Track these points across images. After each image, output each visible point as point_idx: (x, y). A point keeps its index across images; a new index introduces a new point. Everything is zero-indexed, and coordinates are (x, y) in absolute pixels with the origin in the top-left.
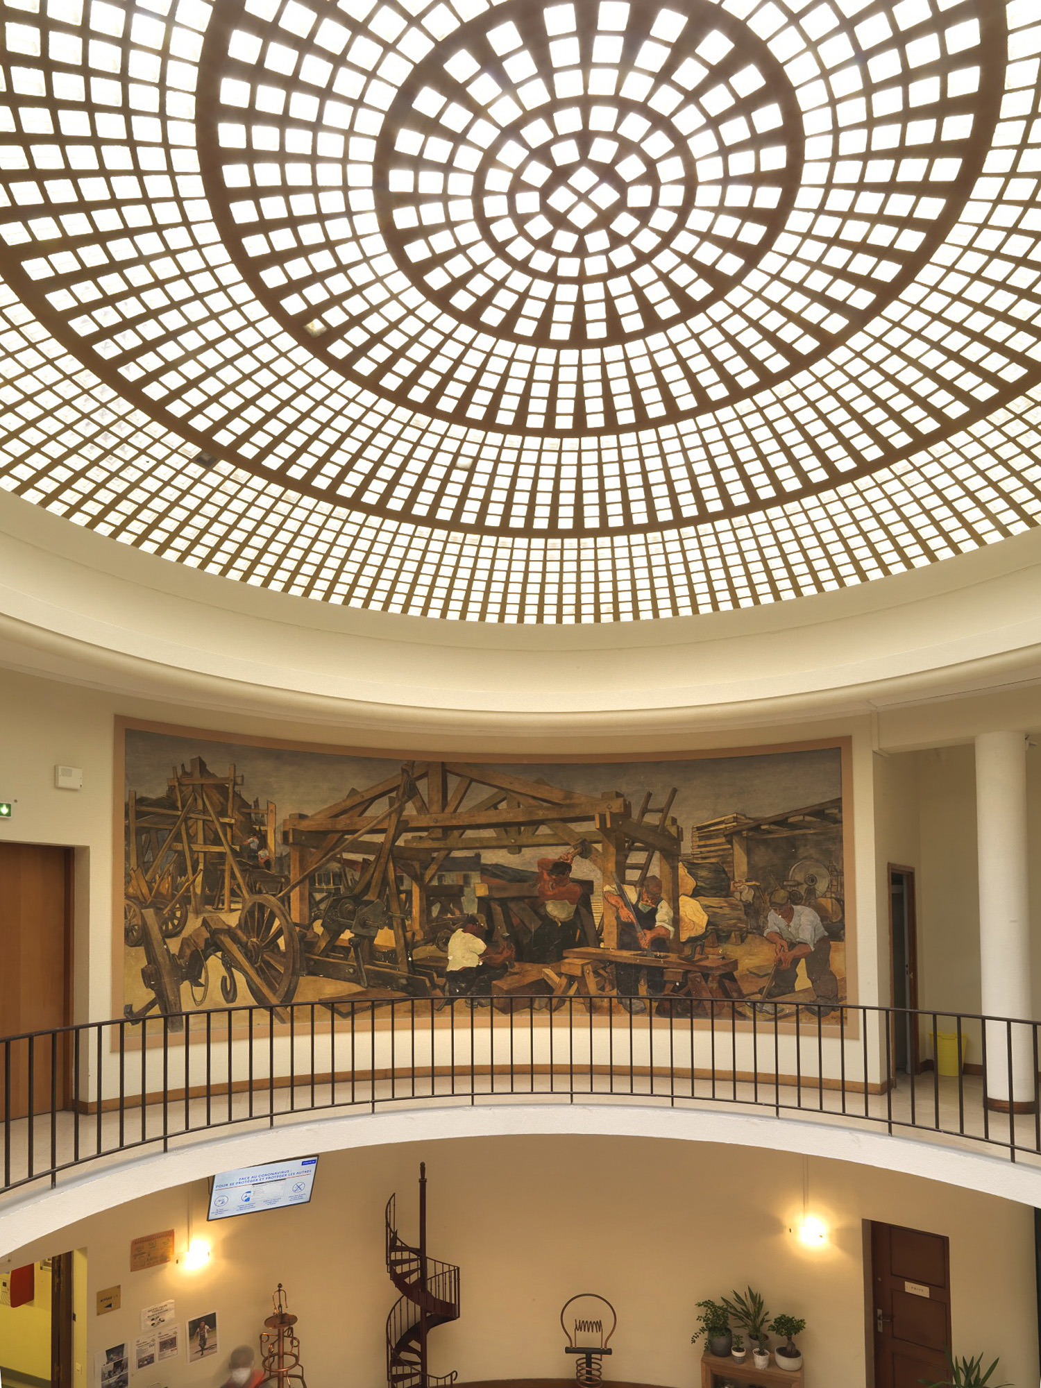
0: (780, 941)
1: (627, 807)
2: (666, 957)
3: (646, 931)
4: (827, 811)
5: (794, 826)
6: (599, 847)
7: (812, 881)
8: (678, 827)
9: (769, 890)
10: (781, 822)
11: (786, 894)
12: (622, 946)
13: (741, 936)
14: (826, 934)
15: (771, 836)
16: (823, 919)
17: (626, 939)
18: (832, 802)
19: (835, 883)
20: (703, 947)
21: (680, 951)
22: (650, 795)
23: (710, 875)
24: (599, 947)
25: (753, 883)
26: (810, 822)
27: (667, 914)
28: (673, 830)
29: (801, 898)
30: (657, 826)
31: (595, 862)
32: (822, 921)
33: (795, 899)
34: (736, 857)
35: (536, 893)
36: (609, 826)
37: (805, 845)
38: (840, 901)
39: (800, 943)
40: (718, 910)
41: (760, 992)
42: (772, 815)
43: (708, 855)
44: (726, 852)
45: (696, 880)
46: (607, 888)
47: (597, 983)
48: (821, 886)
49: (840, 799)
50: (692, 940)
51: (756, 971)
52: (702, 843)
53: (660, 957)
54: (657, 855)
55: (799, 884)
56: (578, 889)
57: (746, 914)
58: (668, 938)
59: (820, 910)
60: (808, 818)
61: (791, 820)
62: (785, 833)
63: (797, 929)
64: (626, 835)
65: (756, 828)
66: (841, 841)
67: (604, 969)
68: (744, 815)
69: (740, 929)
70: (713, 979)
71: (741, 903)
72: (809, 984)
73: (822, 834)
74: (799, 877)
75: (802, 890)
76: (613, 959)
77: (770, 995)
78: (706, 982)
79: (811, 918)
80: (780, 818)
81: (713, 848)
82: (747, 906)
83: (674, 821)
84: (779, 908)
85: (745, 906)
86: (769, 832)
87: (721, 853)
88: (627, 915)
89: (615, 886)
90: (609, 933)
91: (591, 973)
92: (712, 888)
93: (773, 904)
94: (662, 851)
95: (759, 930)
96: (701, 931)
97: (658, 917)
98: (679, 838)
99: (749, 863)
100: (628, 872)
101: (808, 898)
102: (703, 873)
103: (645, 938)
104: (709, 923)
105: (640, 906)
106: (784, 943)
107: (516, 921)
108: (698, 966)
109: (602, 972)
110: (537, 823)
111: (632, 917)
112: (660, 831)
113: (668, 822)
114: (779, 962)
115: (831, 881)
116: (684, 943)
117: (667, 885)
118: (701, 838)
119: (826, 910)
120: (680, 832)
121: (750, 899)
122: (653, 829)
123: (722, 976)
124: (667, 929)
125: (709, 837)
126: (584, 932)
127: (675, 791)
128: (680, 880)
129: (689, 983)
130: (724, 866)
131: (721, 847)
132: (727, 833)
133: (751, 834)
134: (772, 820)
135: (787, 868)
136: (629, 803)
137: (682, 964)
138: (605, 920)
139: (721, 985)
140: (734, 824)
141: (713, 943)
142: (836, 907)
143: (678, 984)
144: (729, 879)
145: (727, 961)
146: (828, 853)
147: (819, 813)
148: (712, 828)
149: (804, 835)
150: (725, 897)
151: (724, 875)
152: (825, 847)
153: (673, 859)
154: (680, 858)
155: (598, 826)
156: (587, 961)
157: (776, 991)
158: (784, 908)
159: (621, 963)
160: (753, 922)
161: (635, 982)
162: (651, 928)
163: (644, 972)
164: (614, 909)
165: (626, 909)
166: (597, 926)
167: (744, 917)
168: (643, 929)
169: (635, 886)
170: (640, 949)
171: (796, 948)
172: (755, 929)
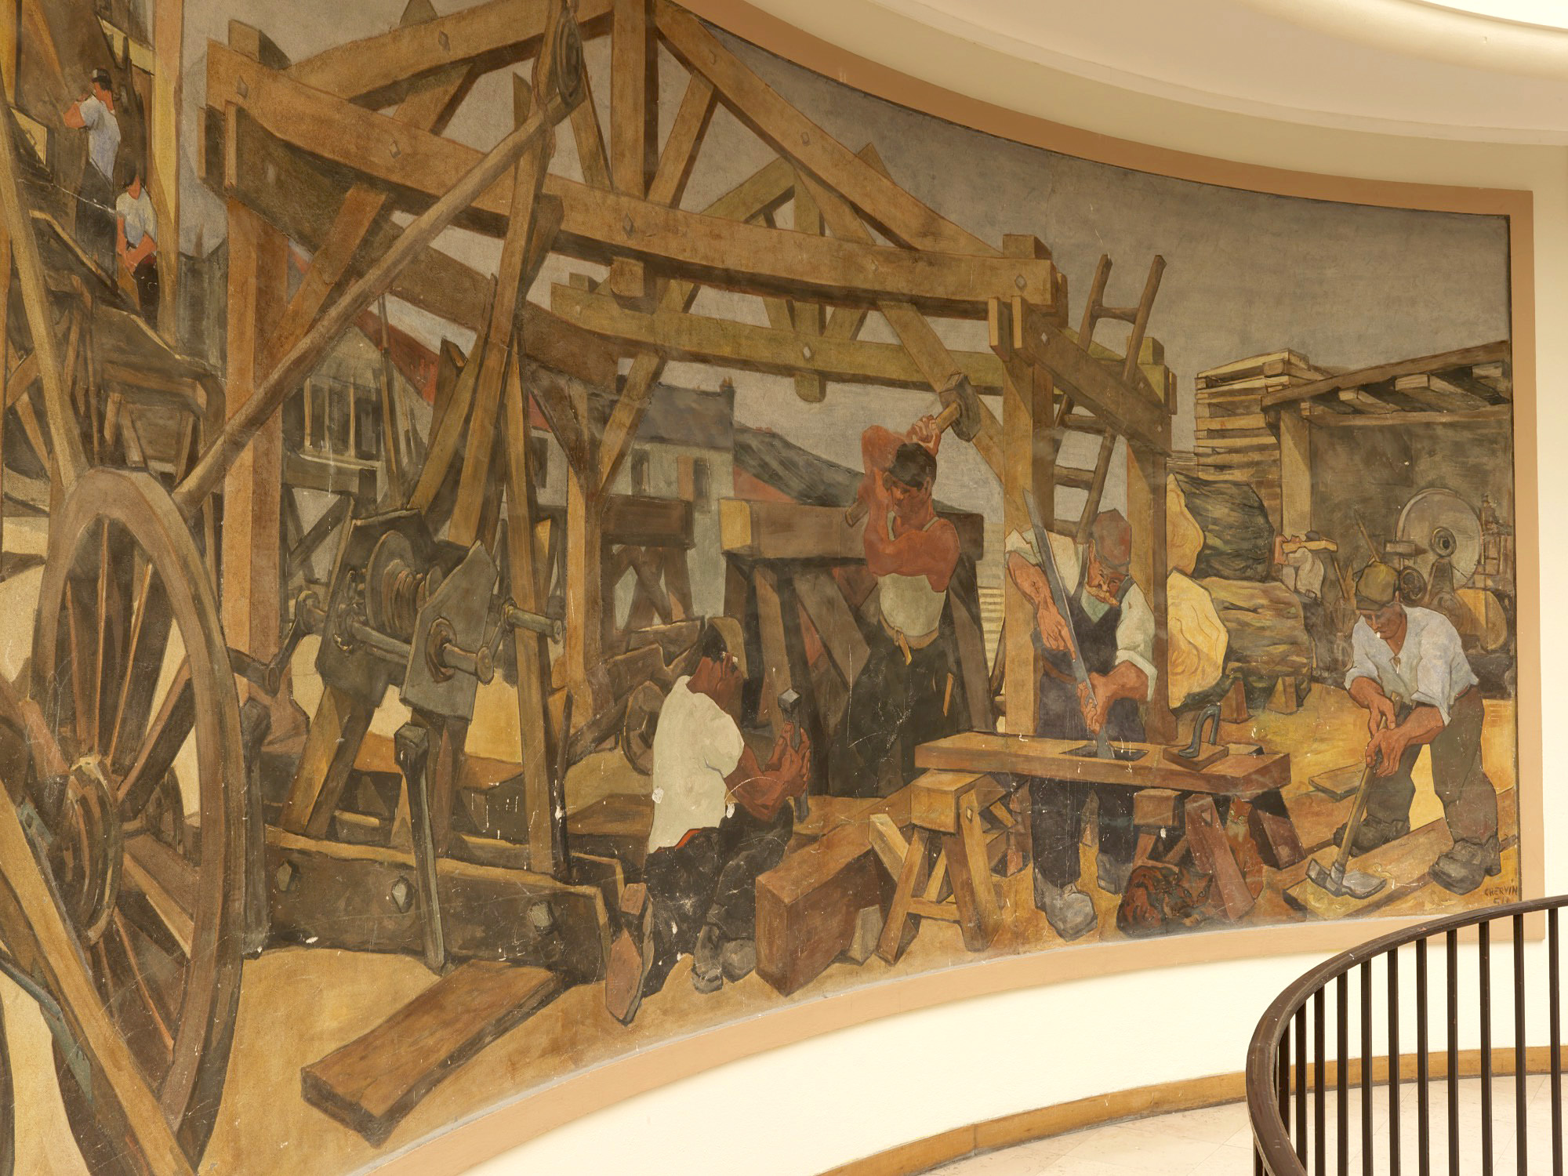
0: (1377, 700)
1: (1059, 289)
2: (1139, 754)
3: (1096, 677)
4: (1477, 371)
5: (1407, 401)
6: (994, 404)
7: (1446, 545)
8: (1167, 372)
9: (1357, 565)
10: (1381, 387)
11: (1392, 578)
12: (1049, 726)
13: (1297, 687)
14: (1475, 680)
15: (1359, 422)
16: (1468, 641)
17: (1055, 704)
18: (1486, 348)
19: (1493, 553)
20: (1217, 719)
21: (1168, 737)
22: (1107, 265)
23: (1235, 517)
24: (994, 733)
25: (1322, 544)
26: (1441, 395)
27: (1141, 625)
28: (1155, 378)
29: (1423, 589)
30: (1123, 362)
31: (985, 451)
32: (1465, 647)
33: (1408, 590)
34: (1286, 472)
35: (859, 550)
36: (1018, 344)
37: (1431, 453)
38: (1507, 601)
39: (1420, 703)
40: (1248, 617)
41: (1336, 840)
42: (1362, 365)
43: (1228, 458)
44: (1265, 456)
45: (1204, 529)
46: (1014, 541)
47: (990, 847)
48: (1465, 559)
49: (1506, 346)
50: (1197, 702)
51: (1328, 785)
52: (1215, 425)
53: (1124, 757)
54: (1121, 447)
55: (1419, 552)
56: (950, 539)
57: (1309, 628)
58: (1144, 702)
59: (1461, 619)
60: (1439, 384)
61: (1402, 384)
62: (1390, 416)
63: (1414, 669)
64: (1058, 379)
65: (1329, 397)
66: (1509, 448)
67: (1005, 799)
68: (1304, 359)
69: (1296, 671)
70: (1238, 814)
71: (1295, 599)
72: (1435, 812)
73: (1465, 426)
74: (1419, 534)
75: (1424, 568)
76: (1024, 768)
77: (1359, 847)
78: (1224, 821)
79: (1443, 640)
80: (1378, 377)
81: (1239, 442)
82: (1312, 605)
83: (1158, 351)
84: (1374, 610)
85: (1305, 607)
86: (1357, 411)
87: (1256, 457)
89: (1030, 535)
90: (1019, 685)
91: (977, 819)
92: (1237, 555)
93: (1363, 601)
94: (1132, 436)
95: (1336, 667)
96: (1212, 676)
97: (1122, 635)
98: (1164, 408)
99: (1313, 486)
100: (1061, 493)
101: (1439, 588)
102: (1219, 510)
103: (1094, 697)
104: (1230, 654)
105: (1084, 602)
106: (1387, 706)
107: (811, 645)
108: (1208, 779)
109: (1000, 812)
110: (860, 300)
111: (1068, 637)
112: (1125, 375)
113: (1146, 354)
114: (1377, 755)
115: (1485, 547)
116: (1176, 712)
117: (1141, 541)
118: (1215, 409)
119: (1474, 621)
120: (1170, 387)
121: (1316, 587)
122: (1113, 367)
123: (1257, 802)
124: (1140, 671)
125: (1230, 410)
126: (961, 683)
127: (1160, 263)
128: (1169, 528)
129: (1189, 827)
130: (1263, 492)
131: (1255, 441)
132: (1268, 401)
133: (1319, 410)
134: (1362, 379)
135: (1393, 506)
136: (1064, 277)
137: (1173, 773)
138: (1010, 644)
139: (1255, 827)
140: (1285, 379)
141: (1239, 710)
142: (1498, 616)
143: (1163, 834)
144: (1271, 531)
145: (1267, 760)
146: (1478, 476)
147: (1460, 373)
148: (1237, 386)
149: (1428, 425)
150: (1263, 580)
151: (1261, 520)
152: (1472, 461)
153: (1154, 464)
154: (1170, 463)
155: (995, 343)
156: (968, 779)
157: (1370, 834)
158: (1387, 613)
159: (1042, 780)
160: (1322, 650)
161: (1072, 837)
162: (1104, 668)
163: (1093, 803)
164: (1029, 606)
165: (1053, 610)
166: (991, 664)
167: (1303, 637)
168: (1089, 670)
169: (1074, 537)
170: (1083, 734)
171: (1413, 717)
172: (1328, 669)
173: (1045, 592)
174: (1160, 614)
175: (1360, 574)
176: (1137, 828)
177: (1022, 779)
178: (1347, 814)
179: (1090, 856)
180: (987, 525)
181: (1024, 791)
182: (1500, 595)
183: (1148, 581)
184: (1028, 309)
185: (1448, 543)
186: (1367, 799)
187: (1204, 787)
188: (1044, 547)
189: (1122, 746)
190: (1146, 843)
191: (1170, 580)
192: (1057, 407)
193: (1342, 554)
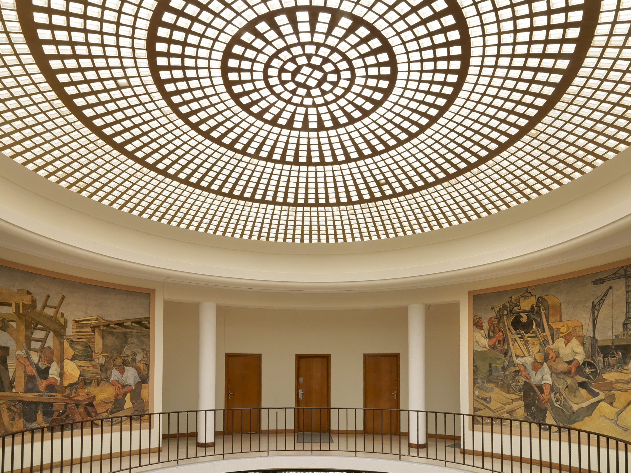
0: (117, 384)
1: (34, 301)
2: (55, 396)
3: (43, 380)
4: (142, 322)
5: (126, 327)
6: (14, 324)
7: (135, 355)
8: (65, 319)
10: (121, 324)
11: (122, 361)
12: (28, 390)
13: (98, 382)
14: (140, 380)
15: (115, 331)
16: (139, 373)
17: (30, 385)
18: (145, 318)
19: (145, 356)
20: (76, 389)
21: (63, 392)
22: (48, 297)
23: (82, 348)
24: (12, 392)
25: (105, 354)
26: (134, 326)
27: (56, 370)
28: (62, 320)
29: (129, 363)
30: (52, 317)
31: (11, 334)
32: (138, 374)
33: (125, 363)
34: (96, 340)
36: (21, 311)
37: (132, 337)
38: (147, 366)
39: (128, 385)
40: (85, 368)
41: (107, 411)
42: (116, 320)
43: (81, 337)
44: (91, 337)
45: (74, 351)
46: (19, 352)
47: (9, 416)
48: (139, 358)
49: (149, 318)
50: (71, 385)
51: (105, 401)
52: (78, 330)
53: (51, 396)
54: (51, 334)
55: (128, 356)
57: (101, 370)
58: (56, 385)
60: (134, 324)
61: (125, 324)
62: (122, 330)
63: (126, 378)
64: (33, 319)
65: (108, 326)
66: (149, 337)
67: (14, 406)
68: (102, 318)
69: (97, 379)
70: (82, 407)
71: (98, 365)
72: (131, 405)
73: (139, 333)
74: (128, 353)
75: (129, 359)
76: (20, 399)
77: (112, 412)
78: (78, 408)
79: (133, 373)
80: (119, 322)
81: (84, 334)
82: (102, 366)
83: (62, 315)
84: (117, 367)
85: (100, 366)
86: (114, 329)
87: (89, 337)
88: (32, 371)
89: (24, 351)
90: (20, 382)
91: (6, 410)
92: (83, 356)
93: (114, 365)
94: (54, 332)
95: (108, 379)
96: (75, 380)
97: (50, 372)
98: (64, 326)
99: (103, 343)
100: (33, 343)
101: (133, 363)
102: (78, 347)
103: (42, 384)
104: (80, 376)
105: (40, 365)
106: (120, 386)
108: (74, 400)
109: (13, 408)
111: (35, 372)
112: (53, 319)
113: (59, 315)
114: (117, 395)
115: (143, 355)
116: (66, 387)
117: (57, 353)
118: (78, 327)
119: (140, 369)
120: (66, 322)
121: (103, 363)
122: (50, 318)
123: (87, 405)
124: (55, 379)
125: (82, 327)
127: (63, 297)
128: (64, 350)
129: (68, 410)
130: (90, 344)
131: (89, 334)
132: (92, 326)
133: (105, 328)
134: (116, 323)
135: (122, 347)
136: (36, 299)
137: (64, 399)
138: (17, 374)
139: (86, 410)
140: (96, 322)
141: (82, 386)
142: (145, 368)
143: (61, 411)
144: (92, 351)
145: (89, 396)
146: (142, 342)
147: (139, 322)
148: (84, 322)
149: (131, 332)
150: (90, 361)
151: (90, 349)
152: (141, 339)
153: (61, 337)
154: (65, 337)
155: (14, 311)
156: (3, 402)
157: (115, 410)
158: (120, 368)
159: (26, 401)
160: (104, 375)
161: (35, 413)
162: (46, 378)
163: (41, 406)
164: (23, 366)
165: (31, 367)
166: (11, 378)
167: (100, 372)
168: (41, 379)
169: (37, 352)
170: (39, 392)
171: (126, 387)
172: (106, 378)
173: (28, 363)
174: (62, 368)
175: (114, 360)
176: (54, 411)
177: (20, 401)
178: (110, 406)
179: (40, 416)
180: (10, 349)
181: (21, 403)
182: (146, 365)
183: (58, 361)
184: (24, 305)
185: (135, 354)
186: (114, 403)
187: (73, 402)
188: (28, 354)
189: (50, 394)
190: (56, 413)
191: (64, 361)
192: (33, 325)
193: (110, 356)
